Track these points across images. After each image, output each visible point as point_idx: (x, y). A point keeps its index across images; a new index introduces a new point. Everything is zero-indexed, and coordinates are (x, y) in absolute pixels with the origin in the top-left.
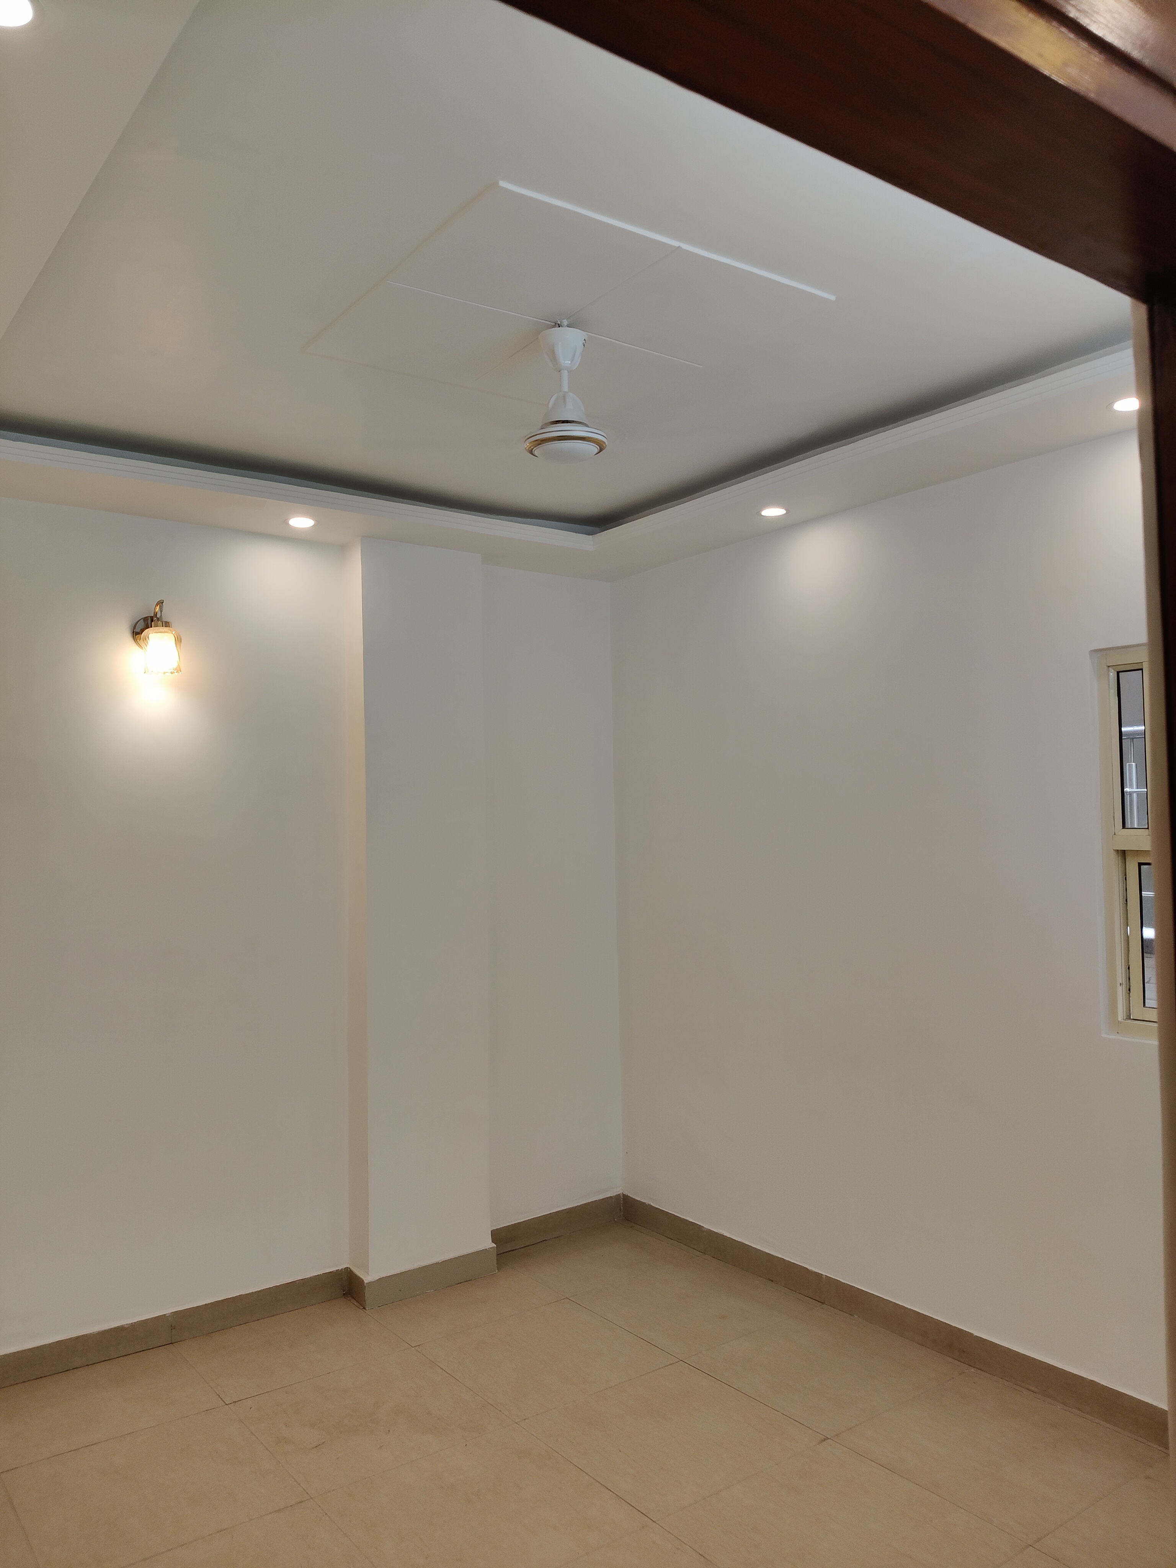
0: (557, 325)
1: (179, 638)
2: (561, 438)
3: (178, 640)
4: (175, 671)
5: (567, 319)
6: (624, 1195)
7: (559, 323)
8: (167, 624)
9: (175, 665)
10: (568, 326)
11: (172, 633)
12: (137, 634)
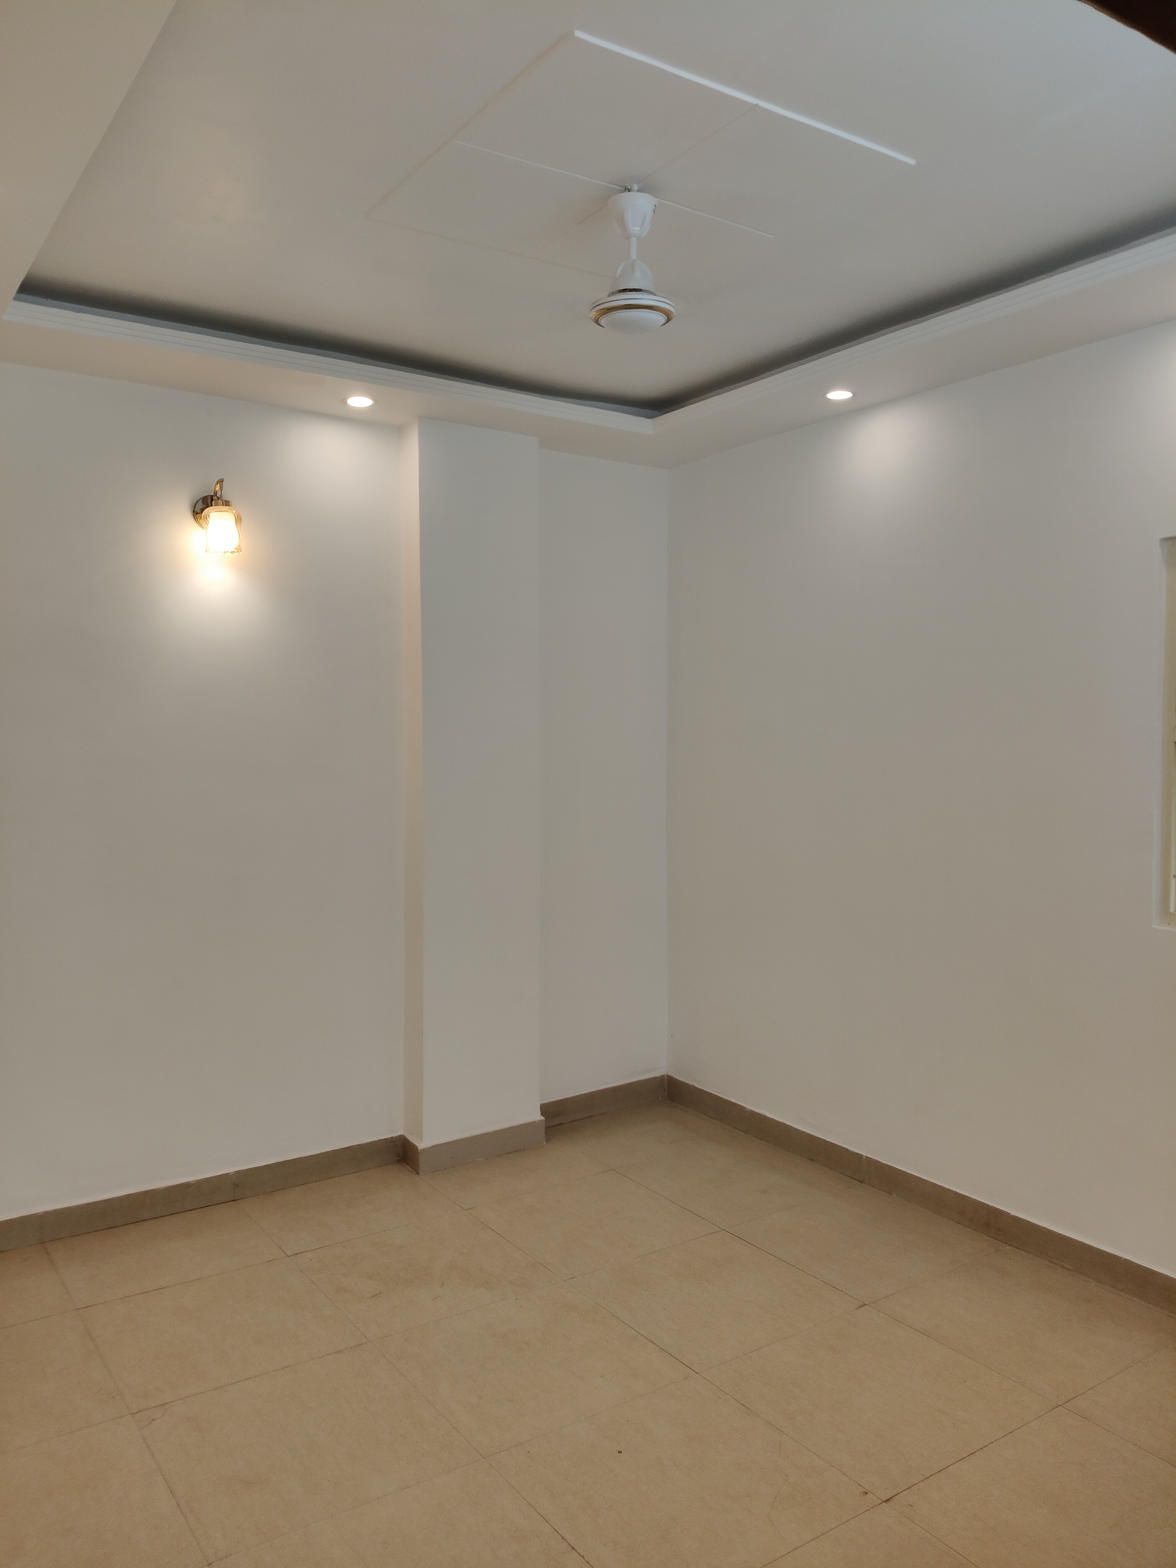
0: (627, 190)
1: (239, 517)
2: (628, 306)
3: (238, 520)
4: (236, 551)
5: (637, 184)
6: (668, 1076)
7: (629, 188)
8: (227, 503)
9: (236, 545)
10: (638, 191)
11: (232, 512)
12: (197, 513)
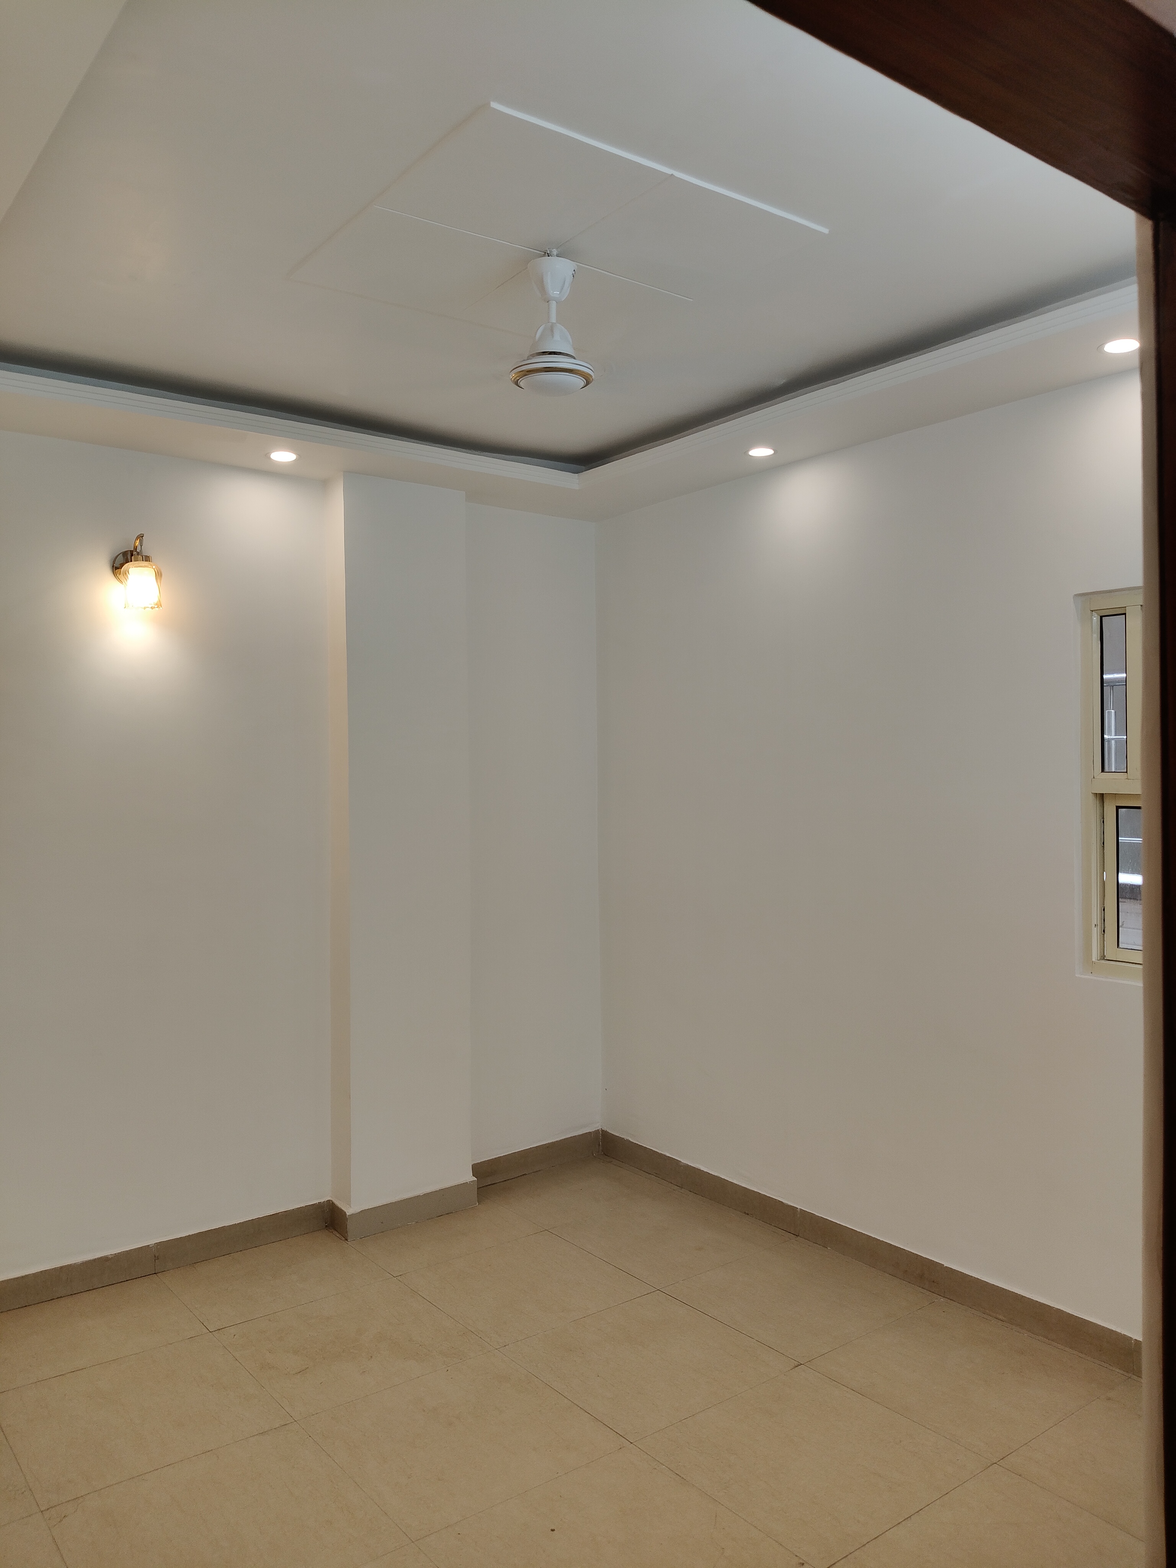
0: (547, 254)
1: (159, 573)
2: (546, 369)
3: (159, 575)
4: (156, 606)
5: (557, 249)
6: (603, 1131)
7: (549, 252)
8: (147, 559)
9: (156, 600)
10: (557, 256)
11: (153, 568)
12: (117, 568)
